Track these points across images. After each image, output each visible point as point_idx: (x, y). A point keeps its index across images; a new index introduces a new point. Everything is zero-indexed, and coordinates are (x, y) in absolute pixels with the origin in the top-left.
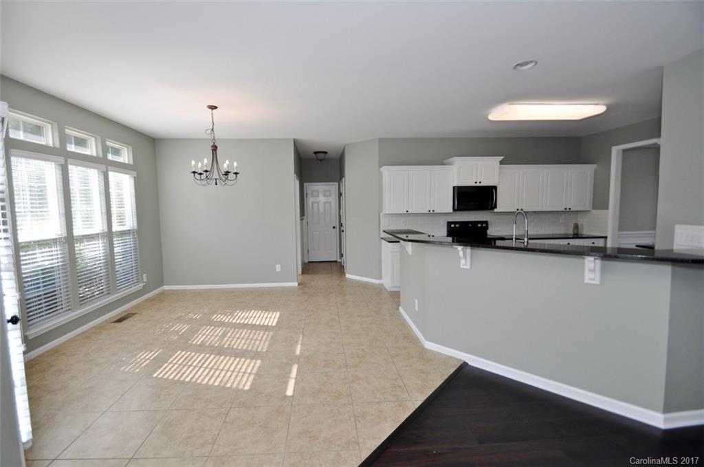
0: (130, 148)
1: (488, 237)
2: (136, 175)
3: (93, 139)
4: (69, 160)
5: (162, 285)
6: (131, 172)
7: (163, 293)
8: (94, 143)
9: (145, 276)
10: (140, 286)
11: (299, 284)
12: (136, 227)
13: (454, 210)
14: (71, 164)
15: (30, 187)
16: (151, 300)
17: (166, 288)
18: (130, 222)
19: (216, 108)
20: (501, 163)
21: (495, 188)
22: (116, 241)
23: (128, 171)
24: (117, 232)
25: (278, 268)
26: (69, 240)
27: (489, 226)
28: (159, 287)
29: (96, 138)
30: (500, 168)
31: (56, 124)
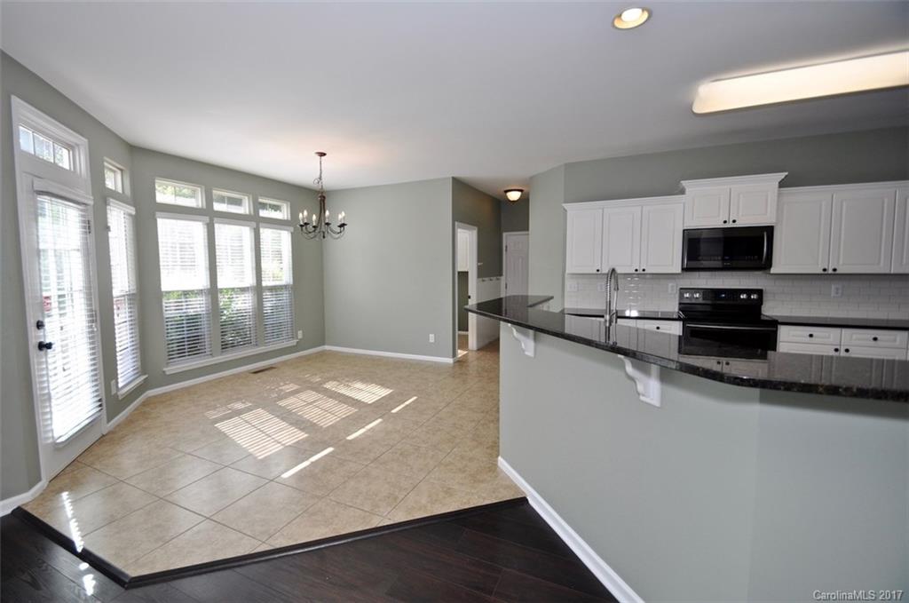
0: (289, 203)
1: (763, 318)
2: (292, 230)
3: (246, 198)
4: (215, 219)
5: (324, 344)
6: (288, 228)
7: (322, 353)
8: (247, 201)
9: (300, 333)
10: (293, 342)
11: (454, 363)
12: (291, 283)
13: (683, 269)
14: (217, 223)
15: (181, 244)
16: (307, 358)
17: (327, 347)
18: (286, 277)
19: (325, 154)
20: (782, 184)
21: (770, 230)
22: (267, 295)
23: (285, 227)
24: (266, 287)
25: (432, 338)
26: (213, 291)
27: (764, 298)
28: (320, 346)
29: (249, 198)
30: (779, 195)
31: (203, 187)
